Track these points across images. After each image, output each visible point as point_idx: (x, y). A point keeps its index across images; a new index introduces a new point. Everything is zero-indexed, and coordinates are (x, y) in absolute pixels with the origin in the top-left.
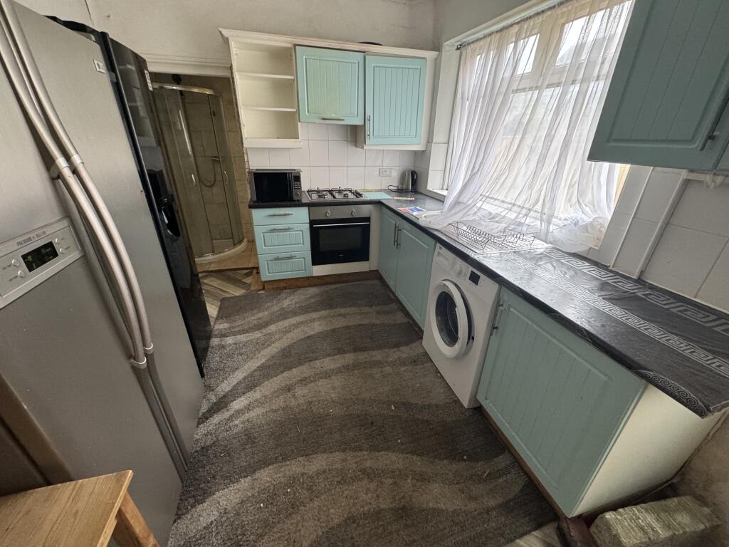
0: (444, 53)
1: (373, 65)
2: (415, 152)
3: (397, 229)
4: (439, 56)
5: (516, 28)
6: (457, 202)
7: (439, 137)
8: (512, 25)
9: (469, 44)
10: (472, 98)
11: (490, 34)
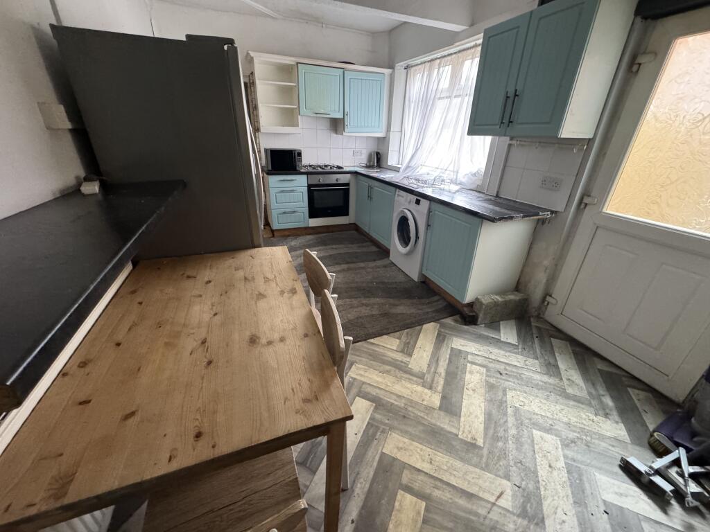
0: (396, 71)
1: (349, 77)
2: (378, 139)
3: (370, 188)
4: (393, 72)
5: (438, 61)
6: (408, 167)
7: (395, 127)
8: (436, 59)
9: (412, 66)
10: (415, 101)
11: (425, 63)
